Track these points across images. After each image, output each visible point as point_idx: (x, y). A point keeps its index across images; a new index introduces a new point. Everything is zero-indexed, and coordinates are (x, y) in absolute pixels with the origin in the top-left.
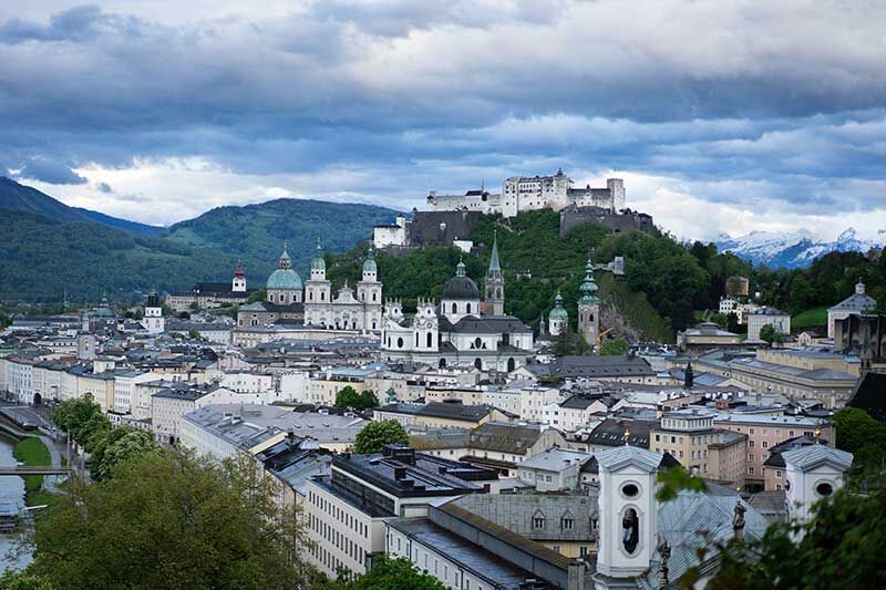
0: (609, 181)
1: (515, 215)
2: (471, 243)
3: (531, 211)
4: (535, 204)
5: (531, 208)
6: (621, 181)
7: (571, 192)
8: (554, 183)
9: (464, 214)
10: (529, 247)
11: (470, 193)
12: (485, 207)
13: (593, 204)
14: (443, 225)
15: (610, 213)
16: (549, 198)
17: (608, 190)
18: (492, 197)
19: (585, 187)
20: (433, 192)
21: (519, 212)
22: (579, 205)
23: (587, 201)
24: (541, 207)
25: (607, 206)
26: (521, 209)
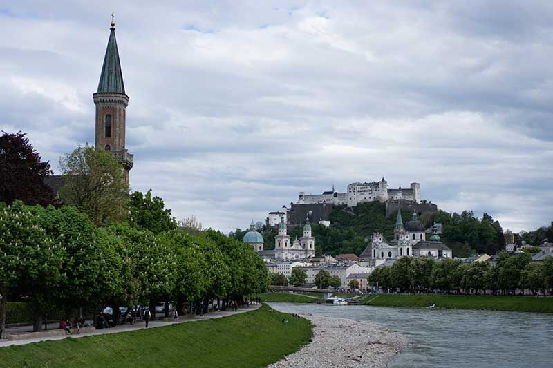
0: (412, 184)
1: (356, 205)
2: (329, 222)
3: (365, 203)
4: (368, 198)
5: (365, 200)
6: (419, 184)
7: (389, 191)
8: (380, 186)
9: (324, 205)
10: (368, 223)
11: (325, 193)
12: (337, 201)
13: (403, 198)
14: (311, 212)
15: (414, 203)
16: (376, 195)
17: (411, 189)
18: (341, 195)
19: (398, 188)
20: (302, 193)
21: (358, 204)
22: (395, 199)
23: (400, 196)
24: (372, 200)
25: (411, 199)
26: (359, 201)
